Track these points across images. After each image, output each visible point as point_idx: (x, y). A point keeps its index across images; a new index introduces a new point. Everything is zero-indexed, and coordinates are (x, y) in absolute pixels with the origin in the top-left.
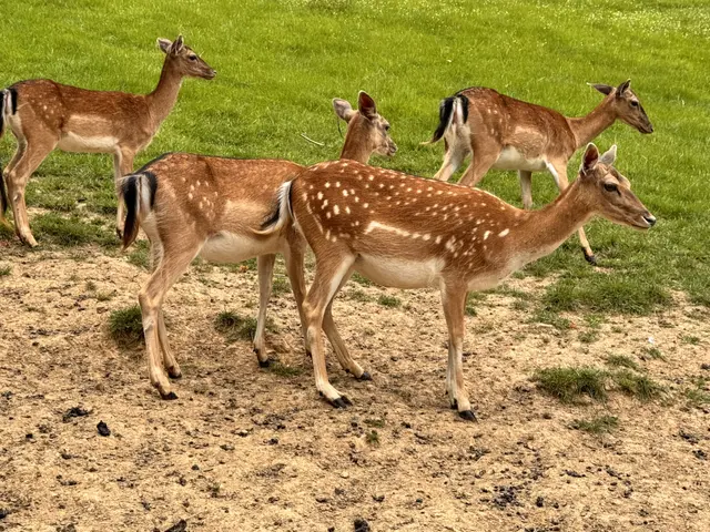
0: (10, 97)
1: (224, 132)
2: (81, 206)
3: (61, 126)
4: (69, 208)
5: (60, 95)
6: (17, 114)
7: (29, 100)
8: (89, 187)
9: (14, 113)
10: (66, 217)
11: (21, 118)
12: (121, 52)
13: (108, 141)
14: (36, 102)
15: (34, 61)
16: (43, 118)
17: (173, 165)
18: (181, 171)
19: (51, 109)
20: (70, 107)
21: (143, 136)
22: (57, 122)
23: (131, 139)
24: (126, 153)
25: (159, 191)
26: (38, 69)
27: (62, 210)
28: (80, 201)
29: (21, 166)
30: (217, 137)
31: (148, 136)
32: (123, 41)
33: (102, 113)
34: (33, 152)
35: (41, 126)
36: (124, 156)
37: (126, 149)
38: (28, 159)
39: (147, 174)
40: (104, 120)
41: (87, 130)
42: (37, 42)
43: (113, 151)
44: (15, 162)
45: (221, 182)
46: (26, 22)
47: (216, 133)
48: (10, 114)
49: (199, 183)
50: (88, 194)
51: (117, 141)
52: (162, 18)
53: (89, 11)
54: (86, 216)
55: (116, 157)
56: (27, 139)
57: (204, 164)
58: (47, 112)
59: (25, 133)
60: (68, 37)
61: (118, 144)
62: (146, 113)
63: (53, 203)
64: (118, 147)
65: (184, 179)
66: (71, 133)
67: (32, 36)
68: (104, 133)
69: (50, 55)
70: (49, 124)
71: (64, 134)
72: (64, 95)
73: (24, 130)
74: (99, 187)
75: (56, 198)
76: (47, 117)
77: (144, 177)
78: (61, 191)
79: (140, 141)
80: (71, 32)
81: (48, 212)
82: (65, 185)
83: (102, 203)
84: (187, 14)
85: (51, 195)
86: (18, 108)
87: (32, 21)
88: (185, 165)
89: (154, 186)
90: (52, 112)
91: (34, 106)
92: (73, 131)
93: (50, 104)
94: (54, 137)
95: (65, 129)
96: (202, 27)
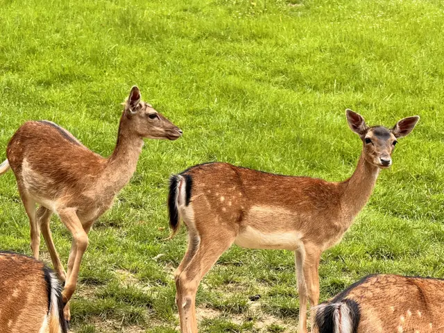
0: (184, 185)
1: (420, 201)
2: (254, 306)
3: (240, 220)
4: (241, 309)
5: (240, 183)
6: (191, 205)
7: (205, 190)
8: (262, 280)
9: (187, 204)
10: (237, 321)
11: (195, 210)
12: (294, 97)
13: (290, 237)
14: (213, 192)
15: (195, 113)
16: (219, 210)
17: (378, 290)
18: (389, 298)
19: (228, 199)
20: (252, 197)
21: (333, 231)
22: (235, 215)
23: (318, 234)
24: (311, 251)
25: (362, 323)
26: (200, 124)
27: (234, 312)
28: (253, 299)
29: (192, 267)
30: (412, 208)
31: (337, 230)
32: (296, 82)
33: (287, 203)
34: (206, 250)
35: (216, 220)
36: (309, 255)
37: (311, 246)
38: (200, 258)
39: (348, 302)
40: (288, 212)
41: (268, 224)
42: (198, 88)
43: (296, 248)
44: (187, 261)
45: (435, 310)
46: (185, 62)
47: (410, 204)
48: (183, 205)
49: (409, 313)
50: (263, 289)
51: (301, 235)
52: (340, 50)
53: (255, 44)
54: (260, 320)
55: (299, 255)
56: (201, 235)
57: (415, 289)
58: (224, 204)
59: (198, 228)
60: (233, 81)
61: (303, 239)
62: (337, 204)
63: (221, 302)
64: (301, 244)
65: (392, 309)
66: (250, 229)
67: (192, 81)
68: (286, 228)
69: (214, 105)
70: (225, 217)
71: (242, 228)
72: (245, 182)
73: (198, 224)
74: (274, 279)
75: (226, 297)
76: (224, 209)
77: (345, 307)
78: (230, 285)
79: (328, 237)
80: (235, 73)
81: (217, 313)
82: (236, 277)
83: (279, 302)
84: (370, 42)
85: (219, 291)
86: (192, 199)
87: (192, 61)
88: (393, 291)
89: (356, 318)
90: (230, 204)
91: (210, 197)
92: (253, 226)
93: (228, 195)
94: (231, 233)
95: (244, 223)
96: (388, 60)
